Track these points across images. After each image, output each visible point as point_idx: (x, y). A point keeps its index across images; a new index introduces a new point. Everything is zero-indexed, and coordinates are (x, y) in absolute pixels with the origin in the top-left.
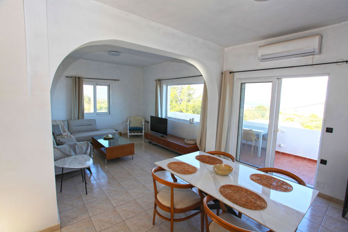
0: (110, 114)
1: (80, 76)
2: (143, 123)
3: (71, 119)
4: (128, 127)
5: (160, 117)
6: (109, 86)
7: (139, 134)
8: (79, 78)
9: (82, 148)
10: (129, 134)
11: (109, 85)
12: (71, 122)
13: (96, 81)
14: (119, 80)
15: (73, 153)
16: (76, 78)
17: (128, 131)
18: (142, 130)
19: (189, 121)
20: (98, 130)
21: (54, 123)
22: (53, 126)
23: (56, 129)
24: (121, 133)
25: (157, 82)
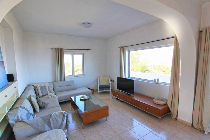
0: (84, 76)
1: (61, 48)
2: (110, 83)
3: (56, 81)
4: (98, 86)
6: (83, 54)
7: (107, 91)
8: (61, 49)
9: (57, 121)
10: (99, 91)
13: (73, 51)
14: (90, 50)
15: (47, 128)
17: (99, 89)
18: (109, 88)
19: (154, 82)
20: (75, 89)
21: (43, 85)
22: (41, 88)
23: (44, 90)
24: (93, 90)
25: (120, 49)
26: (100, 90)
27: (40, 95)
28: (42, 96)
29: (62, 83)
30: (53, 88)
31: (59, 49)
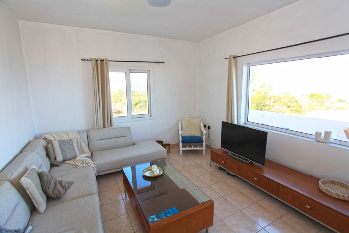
0: (151, 116)
1: (102, 58)
2: (205, 132)
3: (93, 129)
4: (180, 137)
5: (236, 123)
6: (149, 73)
7: (198, 148)
8: (102, 61)
10: (181, 149)
11: (149, 71)
12: (93, 134)
13: (130, 65)
14: (163, 63)
16: (96, 61)
17: (181, 144)
18: (203, 142)
19: (314, 137)
20: (134, 144)
21: (65, 138)
22: (62, 143)
23: (68, 148)
24: (169, 145)
25: (230, 61)
26: (183, 147)
27: (58, 160)
28: (64, 162)
29: (106, 132)
30: (87, 144)
31: (99, 62)
